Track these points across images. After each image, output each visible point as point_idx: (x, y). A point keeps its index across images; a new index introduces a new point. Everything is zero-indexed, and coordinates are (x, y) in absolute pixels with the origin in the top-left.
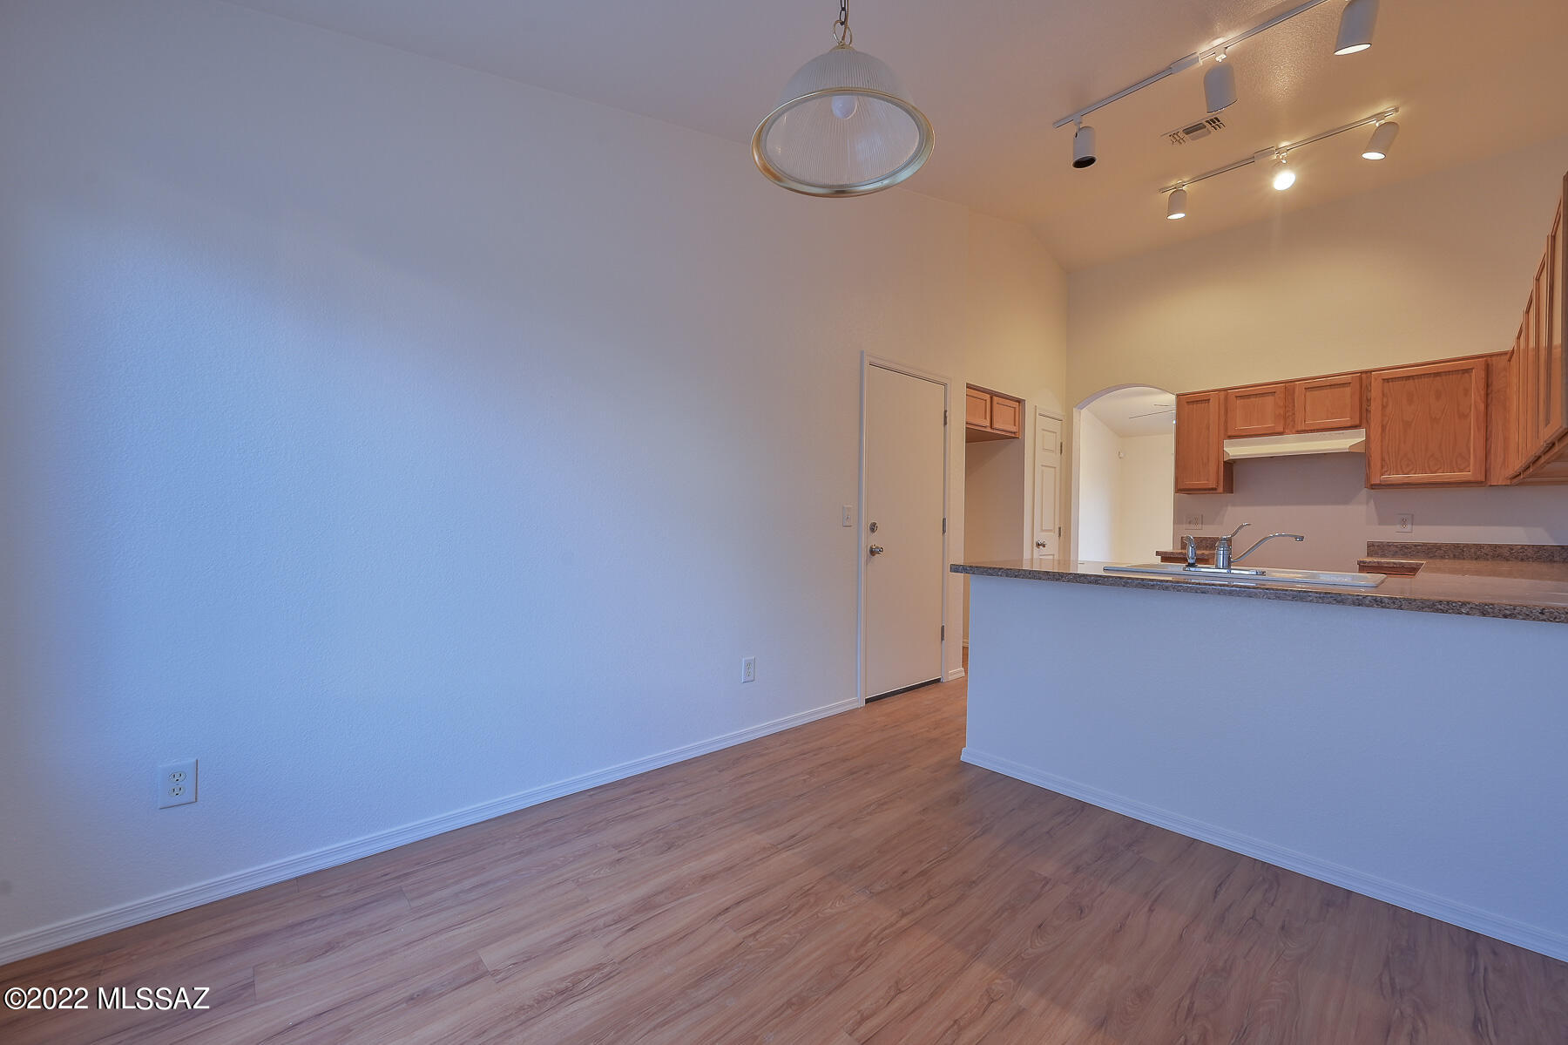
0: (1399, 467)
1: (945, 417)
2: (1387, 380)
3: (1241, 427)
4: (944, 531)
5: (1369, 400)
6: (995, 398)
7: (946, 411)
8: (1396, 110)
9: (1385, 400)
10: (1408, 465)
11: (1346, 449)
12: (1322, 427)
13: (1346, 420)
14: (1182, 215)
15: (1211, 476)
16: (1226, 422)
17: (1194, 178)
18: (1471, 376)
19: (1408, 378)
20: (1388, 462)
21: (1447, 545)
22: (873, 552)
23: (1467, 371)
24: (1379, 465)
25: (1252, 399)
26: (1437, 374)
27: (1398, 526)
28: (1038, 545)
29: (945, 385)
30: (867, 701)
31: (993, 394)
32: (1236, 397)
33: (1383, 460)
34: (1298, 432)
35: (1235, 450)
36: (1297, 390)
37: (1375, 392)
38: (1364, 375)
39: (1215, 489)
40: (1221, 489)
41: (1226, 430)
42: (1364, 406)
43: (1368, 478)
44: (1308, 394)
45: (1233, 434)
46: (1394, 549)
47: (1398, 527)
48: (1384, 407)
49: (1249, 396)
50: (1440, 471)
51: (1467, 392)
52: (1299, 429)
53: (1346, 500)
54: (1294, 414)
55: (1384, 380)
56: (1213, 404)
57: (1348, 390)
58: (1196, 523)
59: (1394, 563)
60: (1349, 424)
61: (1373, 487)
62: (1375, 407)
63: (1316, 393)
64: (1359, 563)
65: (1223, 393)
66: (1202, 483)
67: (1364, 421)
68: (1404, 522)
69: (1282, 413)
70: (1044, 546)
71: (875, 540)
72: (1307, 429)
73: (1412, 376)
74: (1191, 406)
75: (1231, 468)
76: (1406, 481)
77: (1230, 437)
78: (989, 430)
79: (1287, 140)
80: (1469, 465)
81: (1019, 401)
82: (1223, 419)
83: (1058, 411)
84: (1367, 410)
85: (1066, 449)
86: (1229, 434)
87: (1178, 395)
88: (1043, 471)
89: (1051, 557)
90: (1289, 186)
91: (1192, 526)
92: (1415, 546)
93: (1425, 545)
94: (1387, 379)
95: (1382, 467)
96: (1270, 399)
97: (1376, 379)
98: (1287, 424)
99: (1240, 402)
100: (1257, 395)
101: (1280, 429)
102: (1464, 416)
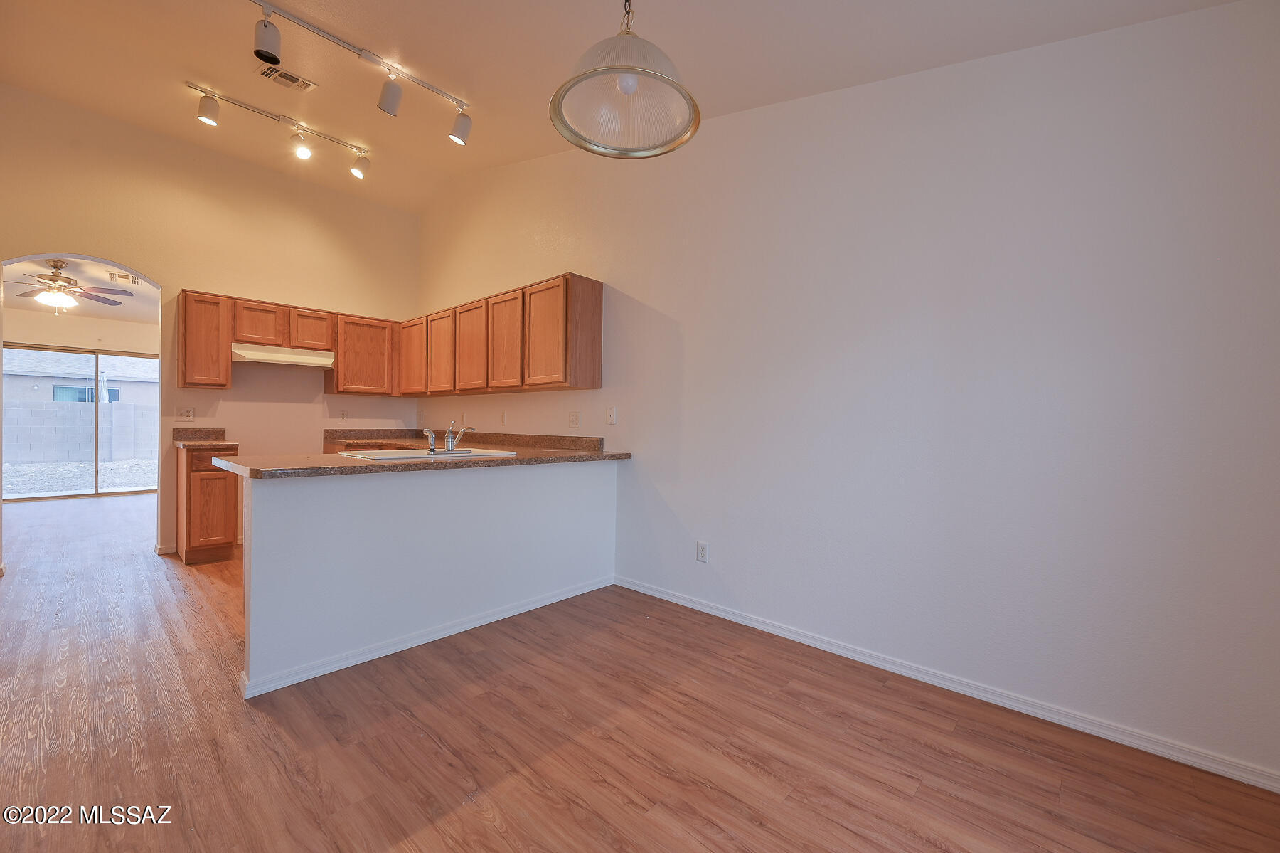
0: (353, 381)
2: (346, 323)
3: (247, 334)
5: (337, 334)
8: (368, 152)
9: (346, 336)
10: (357, 380)
12: (311, 346)
13: (323, 344)
14: (214, 124)
15: (219, 374)
16: (234, 328)
17: (224, 96)
18: (386, 332)
20: (348, 377)
21: (364, 431)
23: (384, 328)
24: (342, 379)
25: (257, 313)
26: (370, 326)
32: (244, 308)
33: (345, 375)
34: (293, 347)
36: (291, 314)
37: (341, 325)
38: (334, 316)
39: (224, 385)
40: (229, 386)
41: (234, 334)
42: (335, 337)
44: (299, 319)
45: (241, 339)
46: (338, 434)
47: (340, 420)
48: (345, 340)
49: (255, 310)
50: (372, 386)
51: (383, 341)
52: (294, 344)
53: (310, 400)
54: (290, 333)
56: (222, 309)
57: (324, 323)
58: (188, 416)
60: (326, 348)
61: (337, 392)
62: (340, 339)
63: (305, 320)
65: (233, 302)
66: (212, 379)
67: (334, 347)
68: (343, 416)
69: (280, 329)
72: (299, 345)
73: (358, 324)
76: (354, 390)
77: (238, 341)
79: (307, 123)
80: (384, 384)
82: (231, 323)
84: (336, 340)
86: (237, 338)
87: (182, 292)
90: (304, 159)
91: (185, 418)
92: (350, 431)
93: (355, 430)
95: (345, 380)
96: (272, 316)
97: (341, 320)
98: (286, 339)
99: (245, 312)
100: (261, 310)
101: (280, 342)
102: (384, 355)
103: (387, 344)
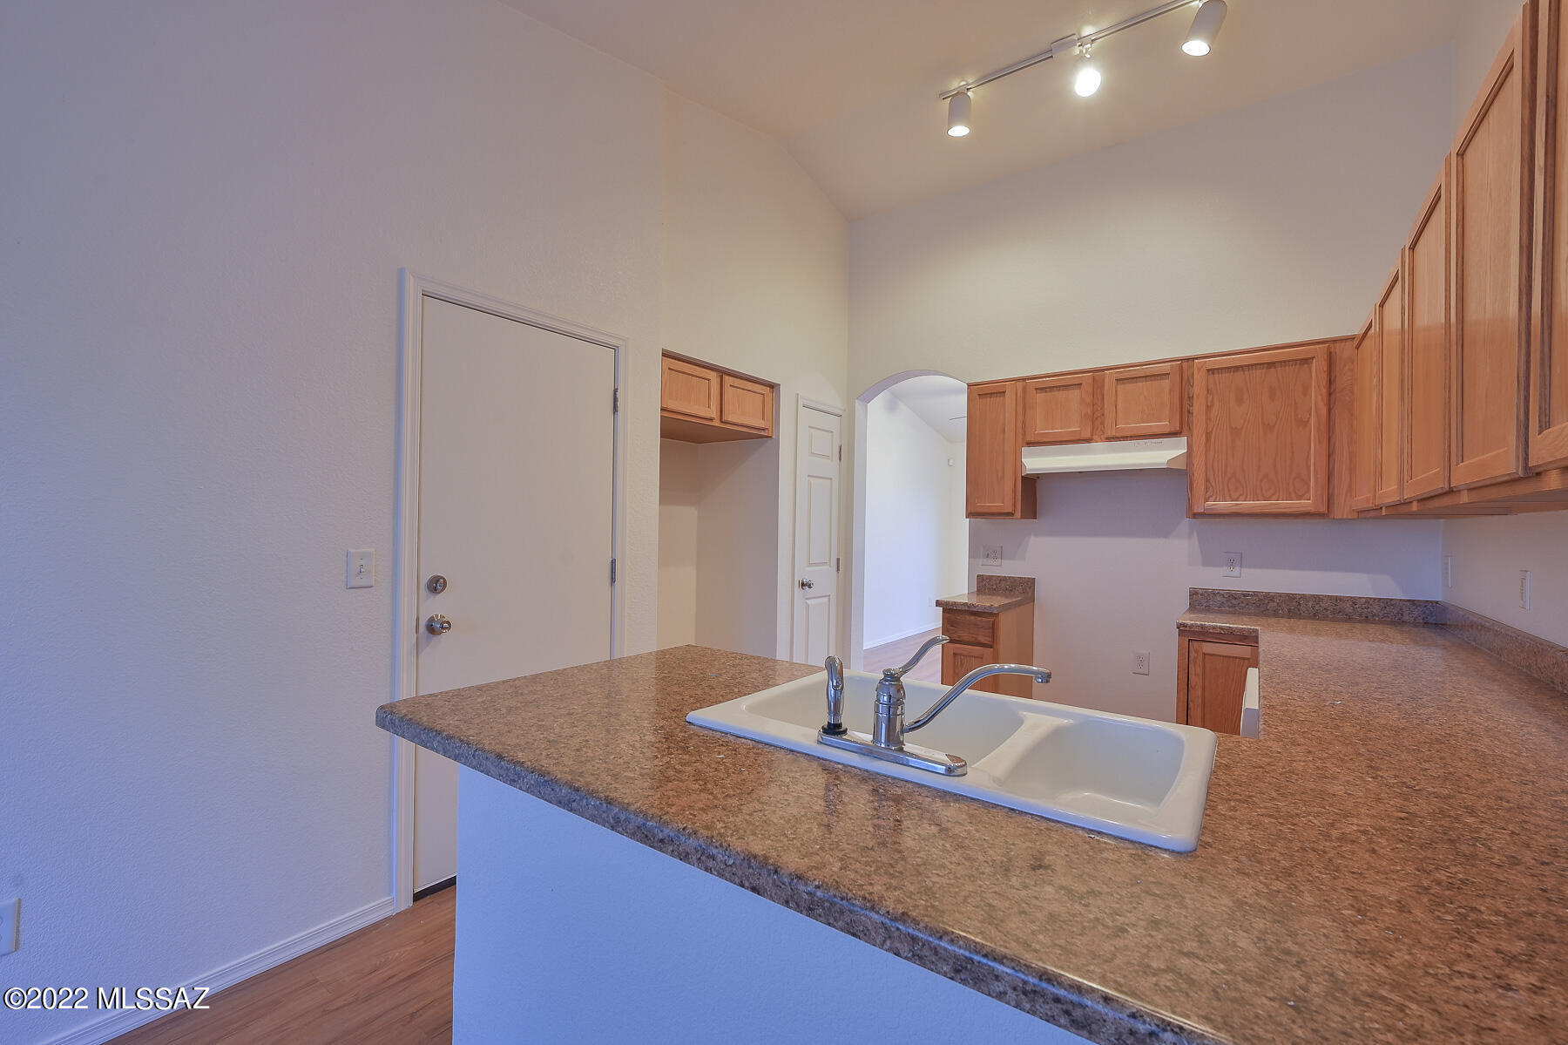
0: (1226, 491)
1: (615, 400)
2: (1211, 371)
3: (1040, 429)
4: (613, 580)
5: (1190, 398)
6: (726, 378)
7: (615, 391)
9: (1210, 397)
10: (1237, 489)
11: (1162, 464)
12: (1140, 433)
13: (1163, 425)
15: (1006, 495)
16: (1024, 423)
17: (981, 80)
18: (1310, 369)
19: (1237, 368)
20: (1213, 484)
21: (1280, 595)
22: (431, 629)
23: (1306, 361)
24: (1203, 487)
25: (1056, 393)
26: (1271, 365)
27: (1225, 568)
28: (803, 585)
29: (615, 349)
30: (417, 897)
31: (723, 373)
32: (1036, 389)
33: (1207, 480)
34: (1109, 439)
35: (1036, 462)
36: (1107, 380)
37: (1199, 380)
38: (1185, 365)
39: (1012, 513)
40: (1018, 514)
41: (1024, 434)
42: (1186, 407)
43: (1190, 506)
44: (1120, 387)
45: (1032, 440)
46: (1221, 599)
47: (1225, 570)
48: (1209, 408)
49: (1051, 388)
50: (1275, 497)
51: (1306, 390)
52: (1109, 434)
53: (1165, 533)
54: (1103, 415)
55: (1208, 370)
56: (1009, 399)
57: (1166, 383)
58: (995, 558)
59: (1222, 628)
60: (1167, 430)
61: (1195, 515)
62: (1198, 408)
63: (1130, 386)
64: (1179, 626)
65: (1020, 384)
66: (997, 505)
67: (1185, 427)
68: (1231, 564)
69: (1089, 412)
70: (810, 587)
71: (437, 606)
72: (1118, 435)
73: (1242, 366)
74: (984, 400)
75: (1031, 485)
76: (1234, 510)
77: (1029, 444)
78: (717, 423)
79: (1092, 25)
80: (1308, 491)
81: (772, 386)
82: (1020, 418)
83: (834, 401)
84: (1189, 411)
85: (847, 455)
86: (1029, 439)
87: (969, 385)
88: (810, 484)
89: (826, 599)
90: (1093, 90)
91: (990, 561)
92: (1245, 596)
93: (1255, 594)
94: (1214, 370)
95: (1207, 489)
96: (1075, 394)
97: (1199, 369)
98: (1096, 429)
99: (1040, 396)
100: (1059, 388)
101: (1087, 434)
102: (1303, 423)
103: (1316, 397)
